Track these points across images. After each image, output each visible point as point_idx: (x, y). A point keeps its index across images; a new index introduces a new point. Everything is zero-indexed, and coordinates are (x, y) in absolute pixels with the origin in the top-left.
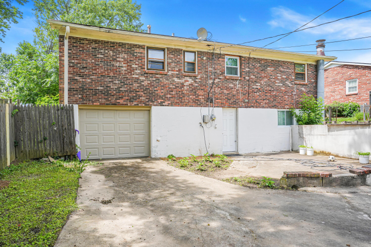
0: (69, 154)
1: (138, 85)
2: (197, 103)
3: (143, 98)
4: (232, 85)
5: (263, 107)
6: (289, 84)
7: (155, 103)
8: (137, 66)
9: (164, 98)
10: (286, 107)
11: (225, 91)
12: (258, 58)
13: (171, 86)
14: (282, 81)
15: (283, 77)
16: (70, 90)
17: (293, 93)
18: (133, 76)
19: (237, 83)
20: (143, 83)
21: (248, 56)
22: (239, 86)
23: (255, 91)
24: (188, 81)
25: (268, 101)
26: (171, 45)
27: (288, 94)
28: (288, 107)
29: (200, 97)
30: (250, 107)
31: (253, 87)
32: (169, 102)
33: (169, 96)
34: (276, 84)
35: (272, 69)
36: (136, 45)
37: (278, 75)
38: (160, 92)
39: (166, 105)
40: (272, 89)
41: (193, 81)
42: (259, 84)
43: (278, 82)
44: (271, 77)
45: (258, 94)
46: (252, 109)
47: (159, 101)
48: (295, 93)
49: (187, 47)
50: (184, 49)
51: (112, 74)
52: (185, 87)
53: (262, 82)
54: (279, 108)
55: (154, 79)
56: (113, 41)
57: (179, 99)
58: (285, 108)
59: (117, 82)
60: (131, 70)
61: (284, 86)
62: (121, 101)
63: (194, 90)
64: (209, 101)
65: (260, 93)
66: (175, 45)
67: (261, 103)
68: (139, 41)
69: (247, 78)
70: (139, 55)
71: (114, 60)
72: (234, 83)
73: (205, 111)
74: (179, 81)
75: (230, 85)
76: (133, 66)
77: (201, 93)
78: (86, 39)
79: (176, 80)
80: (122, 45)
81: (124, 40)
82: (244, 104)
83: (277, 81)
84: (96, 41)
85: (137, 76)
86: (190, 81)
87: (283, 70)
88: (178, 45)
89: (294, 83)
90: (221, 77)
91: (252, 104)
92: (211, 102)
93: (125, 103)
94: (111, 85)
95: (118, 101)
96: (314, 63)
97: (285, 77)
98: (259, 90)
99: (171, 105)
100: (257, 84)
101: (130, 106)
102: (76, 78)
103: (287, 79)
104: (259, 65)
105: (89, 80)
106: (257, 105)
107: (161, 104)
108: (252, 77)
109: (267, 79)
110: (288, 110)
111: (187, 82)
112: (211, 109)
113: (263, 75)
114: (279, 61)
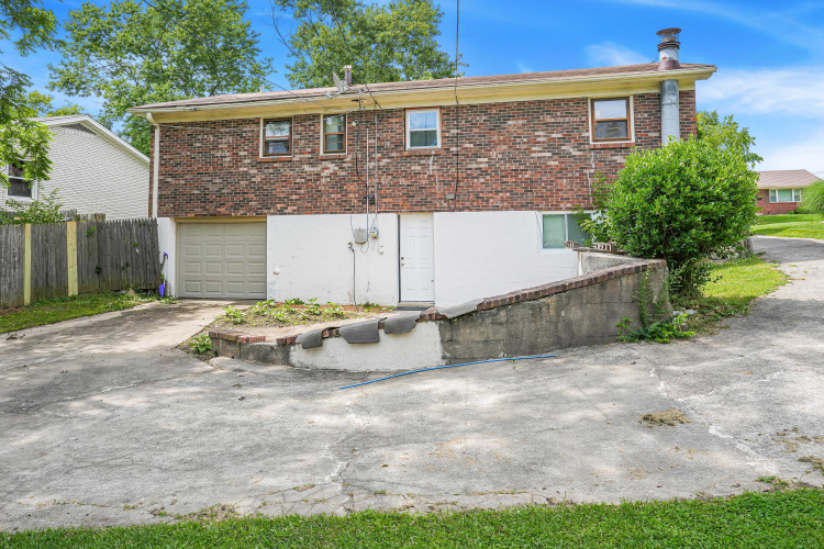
0: (153, 287)
1: (247, 182)
2: (345, 207)
3: (254, 203)
4: (418, 168)
5: (496, 208)
6: (571, 150)
7: (272, 211)
8: (246, 153)
9: (287, 201)
10: (562, 205)
11: (403, 181)
12: (481, 105)
13: (298, 180)
14: (552, 146)
15: (554, 136)
16: (160, 197)
17: (587, 171)
18: (241, 169)
19: (431, 162)
20: (254, 180)
21: (454, 103)
22: (435, 167)
23: (475, 175)
24: (328, 168)
25: (508, 194)
26: (299, 110)
27: (569, 175)
28: (569, 205)
29: (351, 196)
30: (460, 210)
31: (469, 166)
32: (295, 208)
33: (294, 197)
34: (532, 155)
35: (521, 122)
36: (245, 120)
37: (537, 133)
38: (281, 192)
39: (289, 214)
40: (522, 167)
41: (337, 168)
42: (486, 160)
43: (539, 149)
44: (518, 140)
45: (482, 180)
46: (466, 214)
47: (279, 206)
48: (592, 171)
49: (326, 108)
50: (322, 112)
51: (211, 170)
52: (323, 180)
53: (493, 154)
54: (540, 209)
55: (271, 171)
56: (213, 119)
57: (312, 202)
58: (561, 209)
59: (217, 181)
60: (237, 161)
61: (556, 157)
62: (222, 210)
63: (338, 183)
64: (368, 203)
65: (488, 177)
66: (305, 109)
67: (491, 201)
68: (250, 113)
69: (454, 149)
70: (250, 134)
71: (215, 148)
72: (422, 162)
73: (360, 221)
74: (311, 169)
75: (413, 168)
76: (241, 153)
77: (352, 187)
78: (181, 124)
79: (307, 168)
80: (225, 124)
81: (228, 115)
82: (445, 205)
83: (534, 149)
84: (192, 124)
85: (246, 169)
86: (332, 167)
87: (553, 120)
88: (311, 109)
89: (587, 147)
90: (394, 155)
91: (468, 204)
92: (372, 202)
93: (228, 212)
94: (210, 186)
95: (219, 210)
96: (656, 91)
97: (560, 136)
98: (483, 173)
99: (298, 212)
100: (479, 160)
101: (236, 217)
102: (168, 180)
103: (565, 139)
104: (484, 118)
105: (183, 182)
106: (480, 203)
107: (281, 212)
108: (467, 145)
109: (505, 147)
110: (570, 212)
111: (326, 171)
112: (372, 216)
113: (495, 138)
114: (539, 101)
